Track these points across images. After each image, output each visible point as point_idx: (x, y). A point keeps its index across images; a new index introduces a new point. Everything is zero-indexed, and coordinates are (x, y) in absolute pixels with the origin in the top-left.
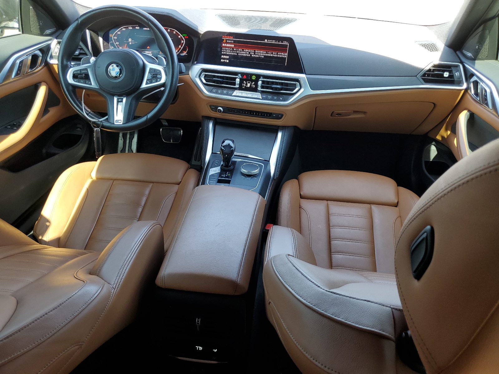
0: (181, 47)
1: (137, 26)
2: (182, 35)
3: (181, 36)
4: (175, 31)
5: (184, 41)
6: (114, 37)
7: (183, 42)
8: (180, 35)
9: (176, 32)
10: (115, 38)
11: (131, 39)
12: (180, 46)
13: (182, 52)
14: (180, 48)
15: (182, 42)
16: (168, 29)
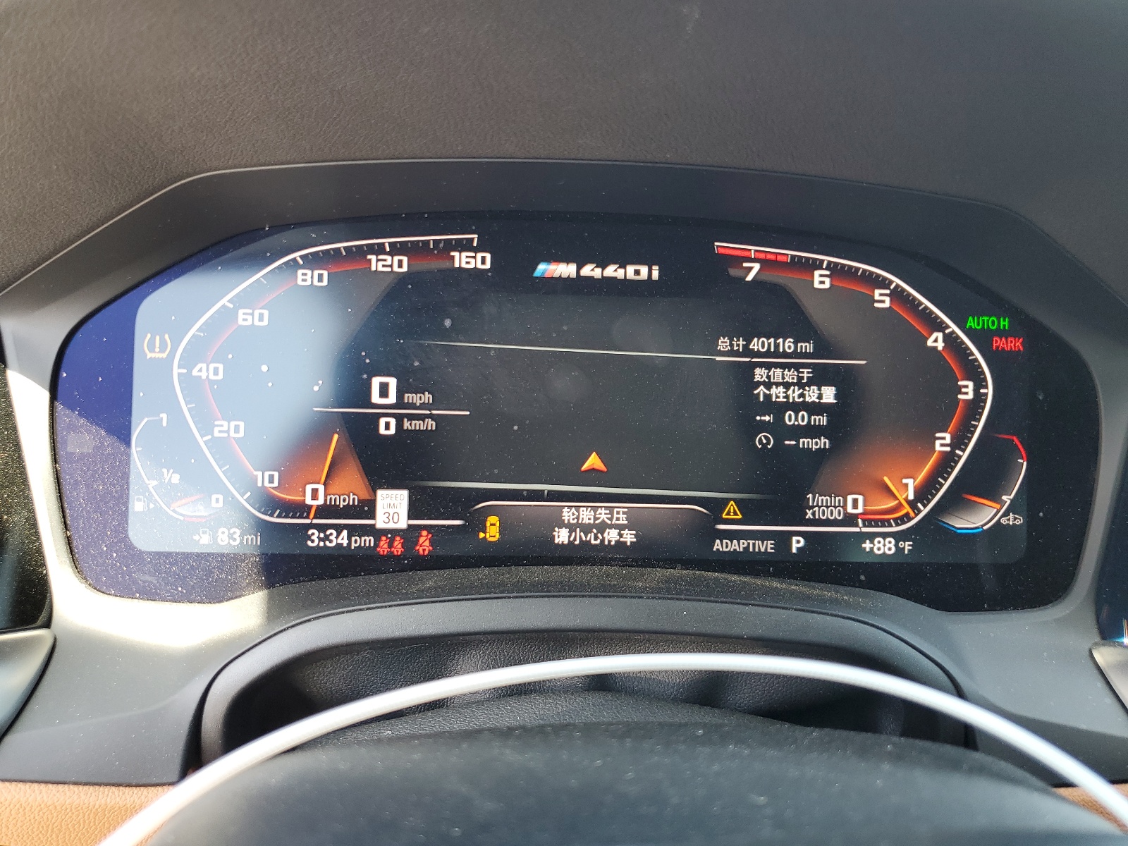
0: (959, 441)
1: (464, 246)
2: (961, 325)
3: (950, 339)
4: (884, 284)
5: (980, 383)
6: (189, 360)
7: (979, 399)
8: (940, 326)
9: (897, 294)
10: (202, 371)
11: (392, 382)
12: (943, 442)
13: (955, 501)
14: (947, 461)
15: (968, 391)
16: (818, 265)
